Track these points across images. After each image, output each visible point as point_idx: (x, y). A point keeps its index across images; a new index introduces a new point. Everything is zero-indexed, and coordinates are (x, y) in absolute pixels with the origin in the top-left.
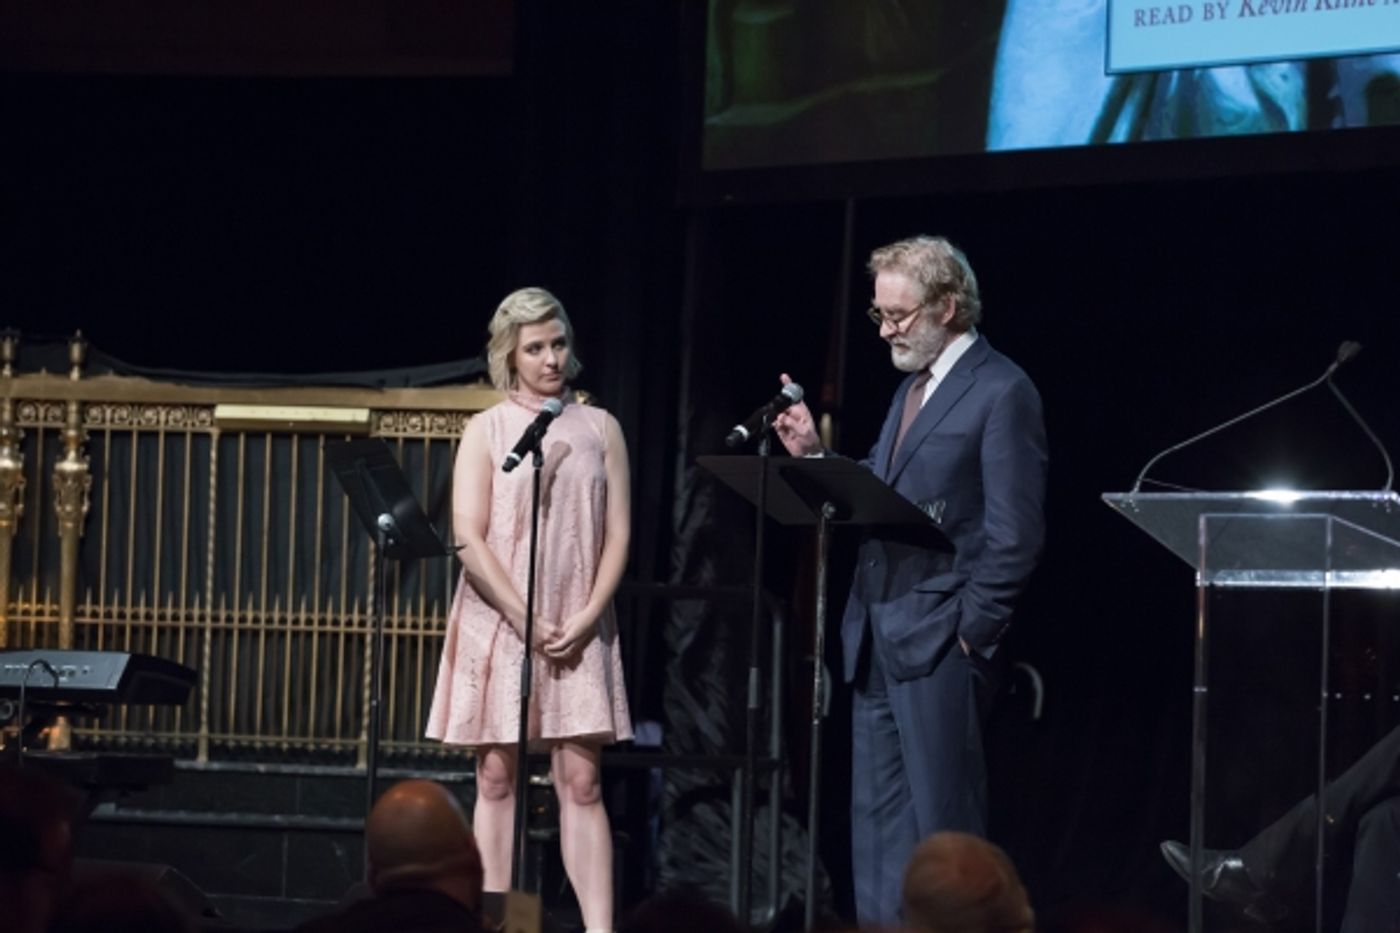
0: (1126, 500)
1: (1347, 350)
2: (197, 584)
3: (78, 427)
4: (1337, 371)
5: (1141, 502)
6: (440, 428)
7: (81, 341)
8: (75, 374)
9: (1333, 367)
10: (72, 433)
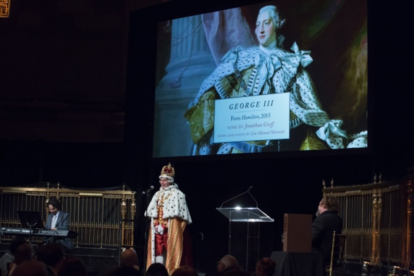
0: (219, 209)
1: (251, 187)
2: (76, 220)
3: (59, 196)
4: (250, 190)
5: (222, 209)
6: (113, 197)
7: (59, 183)
8: (58, 188)
9: (249, 190)
10: (58, 197)
